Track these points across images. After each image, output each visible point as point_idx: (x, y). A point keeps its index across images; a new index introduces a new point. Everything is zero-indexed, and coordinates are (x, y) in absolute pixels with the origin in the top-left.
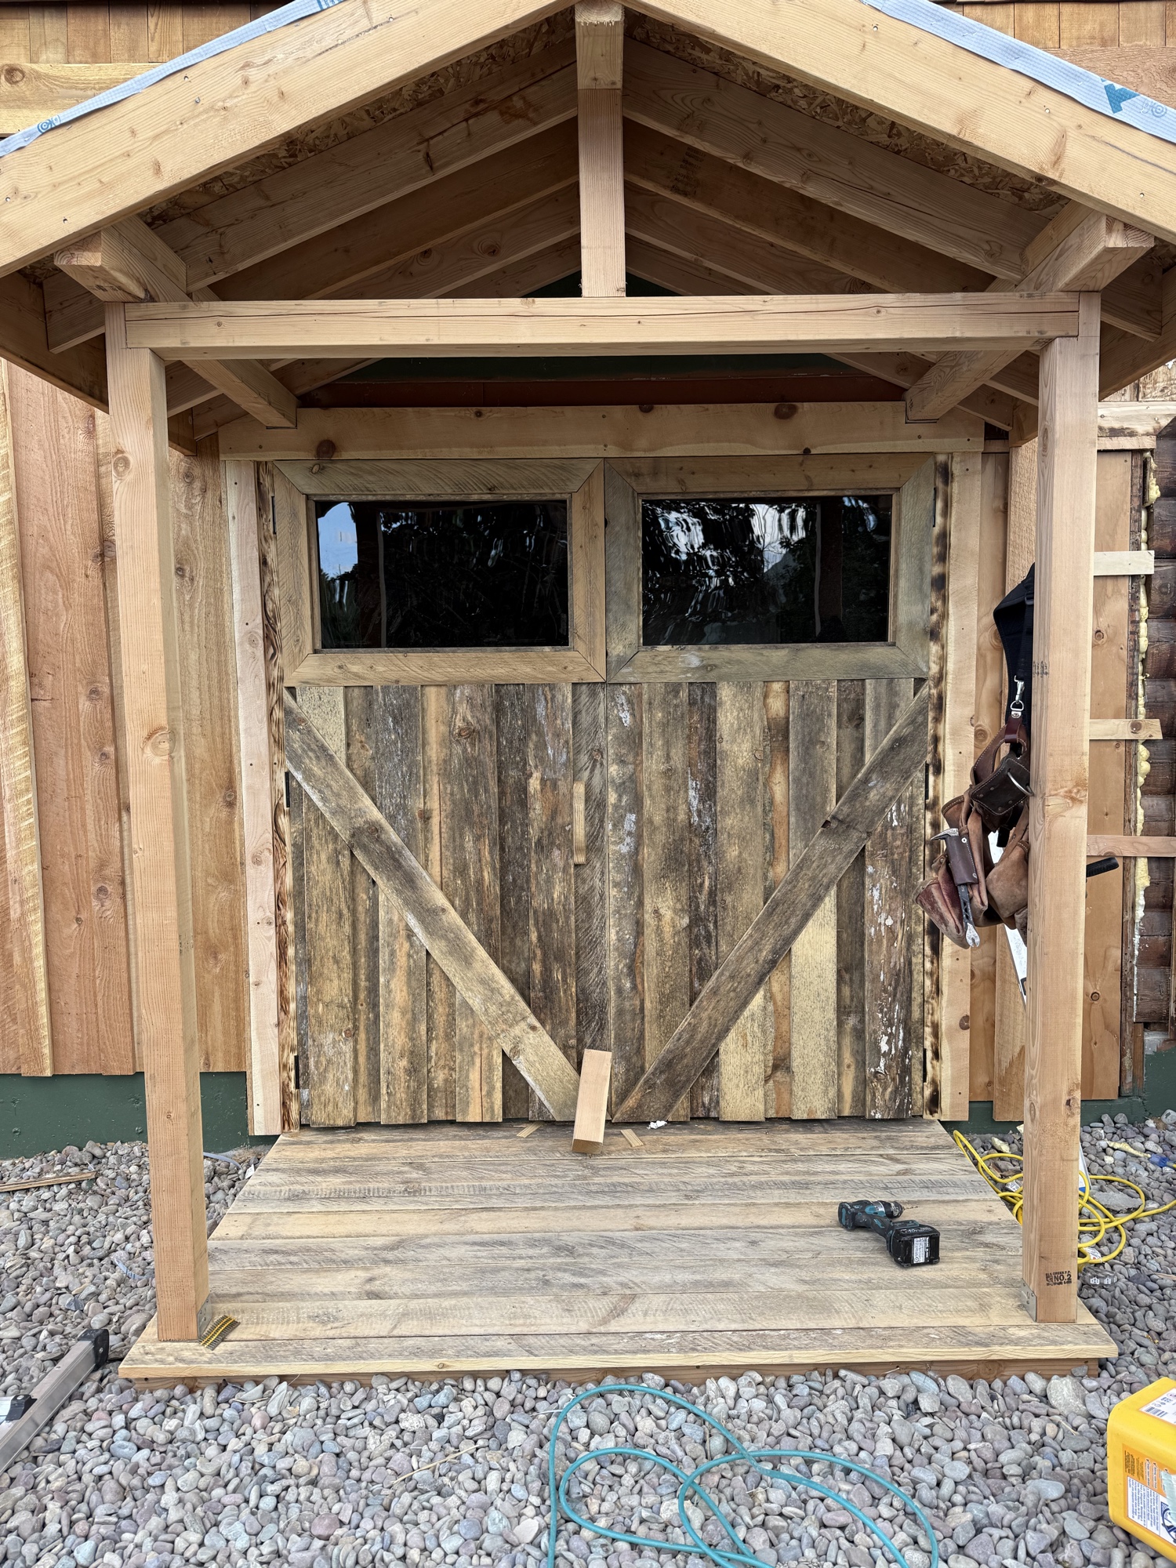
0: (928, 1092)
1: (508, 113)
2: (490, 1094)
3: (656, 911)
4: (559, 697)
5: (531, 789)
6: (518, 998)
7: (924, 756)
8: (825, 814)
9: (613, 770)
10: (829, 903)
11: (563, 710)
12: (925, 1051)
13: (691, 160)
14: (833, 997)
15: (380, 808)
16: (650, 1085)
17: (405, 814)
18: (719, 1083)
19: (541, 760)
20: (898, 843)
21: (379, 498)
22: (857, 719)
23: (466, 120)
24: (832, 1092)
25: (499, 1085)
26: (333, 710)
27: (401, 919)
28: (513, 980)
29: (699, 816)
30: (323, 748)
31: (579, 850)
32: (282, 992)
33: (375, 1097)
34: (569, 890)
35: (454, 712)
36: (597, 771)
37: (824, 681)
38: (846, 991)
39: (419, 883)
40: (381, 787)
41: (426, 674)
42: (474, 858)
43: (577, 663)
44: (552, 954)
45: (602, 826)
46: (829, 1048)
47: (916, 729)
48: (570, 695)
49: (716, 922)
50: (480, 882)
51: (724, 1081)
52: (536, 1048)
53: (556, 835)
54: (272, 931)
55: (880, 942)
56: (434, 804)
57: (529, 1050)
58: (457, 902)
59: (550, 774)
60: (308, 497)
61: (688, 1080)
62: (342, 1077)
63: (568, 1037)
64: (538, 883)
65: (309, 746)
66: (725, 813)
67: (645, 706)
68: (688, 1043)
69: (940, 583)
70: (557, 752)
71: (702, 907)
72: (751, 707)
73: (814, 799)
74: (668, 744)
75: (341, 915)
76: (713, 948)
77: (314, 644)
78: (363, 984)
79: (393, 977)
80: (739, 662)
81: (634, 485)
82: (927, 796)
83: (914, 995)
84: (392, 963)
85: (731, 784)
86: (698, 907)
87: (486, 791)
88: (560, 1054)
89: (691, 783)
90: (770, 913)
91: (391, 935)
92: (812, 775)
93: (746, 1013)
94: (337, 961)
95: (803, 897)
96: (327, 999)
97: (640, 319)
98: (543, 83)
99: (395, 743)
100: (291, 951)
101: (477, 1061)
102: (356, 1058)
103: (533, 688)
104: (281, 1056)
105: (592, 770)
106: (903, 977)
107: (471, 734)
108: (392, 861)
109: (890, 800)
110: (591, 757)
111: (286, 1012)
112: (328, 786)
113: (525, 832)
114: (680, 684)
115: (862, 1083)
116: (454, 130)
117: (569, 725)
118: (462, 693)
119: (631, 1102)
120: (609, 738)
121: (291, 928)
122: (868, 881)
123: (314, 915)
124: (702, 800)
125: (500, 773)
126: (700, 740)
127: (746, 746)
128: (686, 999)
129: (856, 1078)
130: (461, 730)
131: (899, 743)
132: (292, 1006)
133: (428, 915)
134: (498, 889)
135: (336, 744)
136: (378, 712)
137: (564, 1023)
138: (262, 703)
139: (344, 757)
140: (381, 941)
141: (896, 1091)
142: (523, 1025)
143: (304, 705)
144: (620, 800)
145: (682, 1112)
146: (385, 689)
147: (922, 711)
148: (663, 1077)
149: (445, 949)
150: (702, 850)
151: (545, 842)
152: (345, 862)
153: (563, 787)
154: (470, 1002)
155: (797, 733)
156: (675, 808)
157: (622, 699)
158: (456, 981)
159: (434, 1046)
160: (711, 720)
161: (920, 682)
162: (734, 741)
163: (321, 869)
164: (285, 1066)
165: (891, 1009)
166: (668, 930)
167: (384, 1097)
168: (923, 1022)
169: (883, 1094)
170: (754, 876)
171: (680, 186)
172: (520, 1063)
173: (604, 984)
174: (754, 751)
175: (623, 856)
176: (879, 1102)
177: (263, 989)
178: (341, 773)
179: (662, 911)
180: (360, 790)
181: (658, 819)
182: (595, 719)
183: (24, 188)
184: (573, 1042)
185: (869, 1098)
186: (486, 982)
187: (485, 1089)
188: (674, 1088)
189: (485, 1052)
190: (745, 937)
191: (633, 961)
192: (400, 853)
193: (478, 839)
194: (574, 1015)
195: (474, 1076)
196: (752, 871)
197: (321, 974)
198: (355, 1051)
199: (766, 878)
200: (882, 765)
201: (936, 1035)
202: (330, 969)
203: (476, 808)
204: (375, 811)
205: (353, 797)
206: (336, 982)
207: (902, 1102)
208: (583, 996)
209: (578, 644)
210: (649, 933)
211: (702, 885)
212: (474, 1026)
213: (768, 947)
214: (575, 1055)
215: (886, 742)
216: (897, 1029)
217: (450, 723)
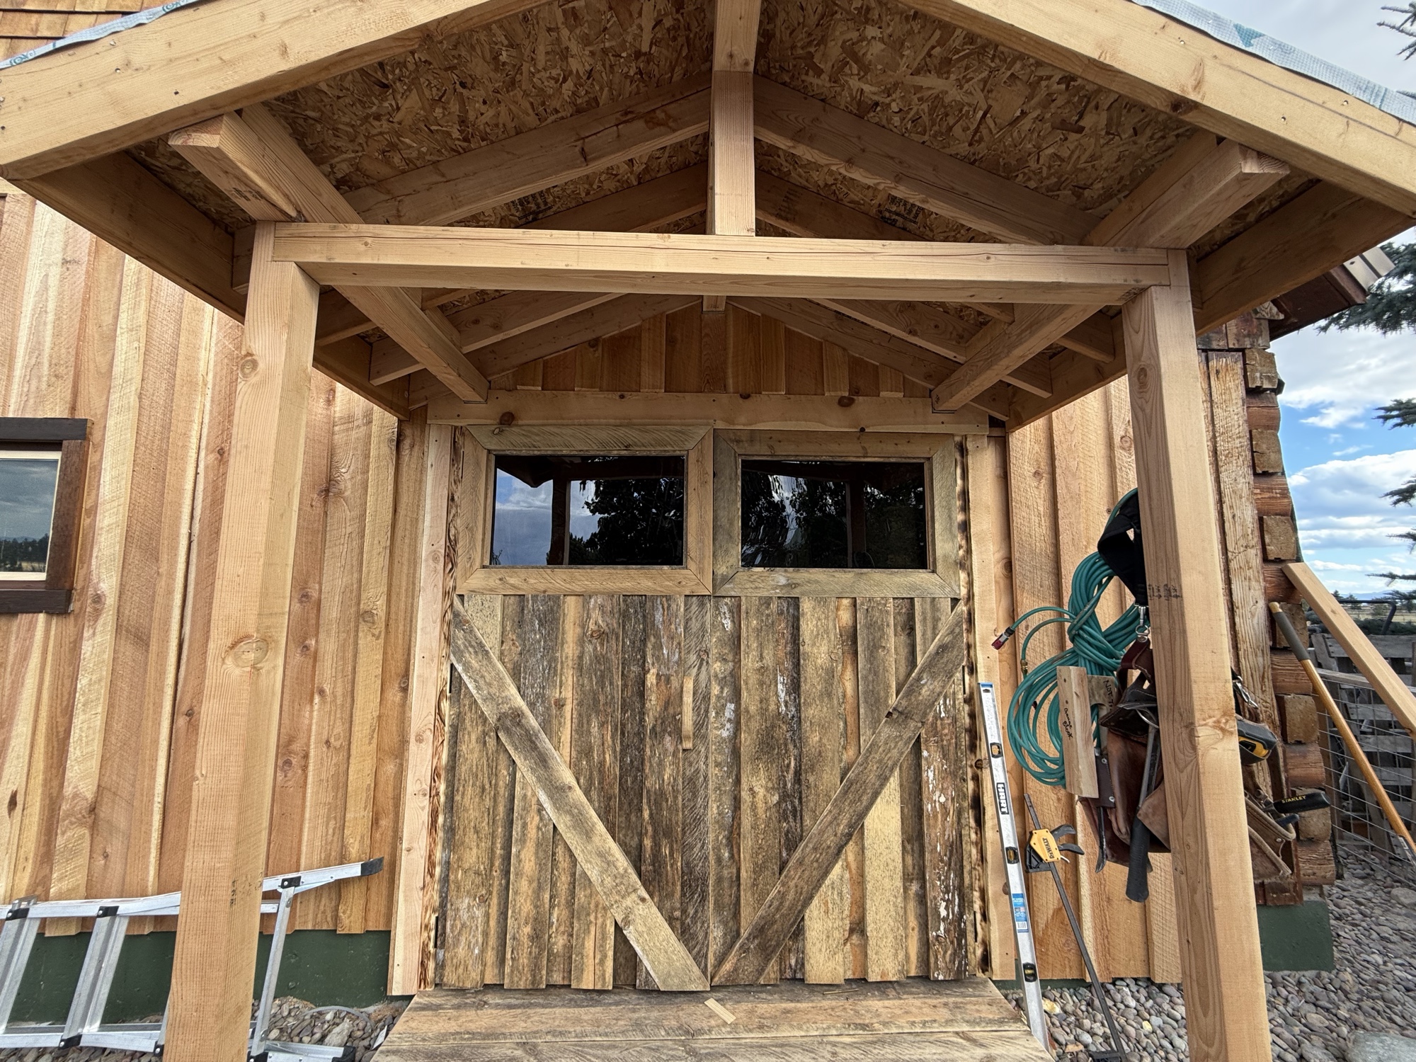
0: (979, 952)
1: (651, 120)
2: (602, 962)
3: (751, 789)
4: (674, 606)
5: (648, 683)
6: (631, 871)
7: (962, 660)
8: (887, 706)
9: (717, 666)
10: (894, 783)
11: (676, 617)
12: (975, 913)
13: (792, 197)
14: (900, 866)
15: (523, 696)
16: (745, 950)
17: (543, 702)
18: (804, 948)
19: (658, 658)
20: (946, 731)
21: (543, 453)
22: (911, 630)
23: (617, 125)
24: (901, 956)
25: (610, 954)
26: (492, 615)
27: (534, 794)
28: (627, 853)
29: (786, 706)
30: (481, 645)
31: (688, 738)
32: (430, 856)
33: (501, 961)
34: (678, 772)
35: (589, 617)
36: (704, 669)
37: (882, 598)
38: (909, 860)
39: (551, 763)
40: (525, 678)
41: (568, 586)
42: (599, 742)
43: (689, 579)
44: (663, 831)
45: (707, 716)
46: (897, 913)
47: (955, 638)
48: (682, 605)
49: (800, 799)
50: (602, 763)
51: (809, 946)
52: (644, 919)
53: (670, 723)
54: (426, 802)
55: (935, 817)
56: (568, 694)
57: (638, 921)
58: (582, 781)
59: (664, 671)
60: (489, 451)
61: (778, 945)
62: (473, 941)
63: (673, 909)
64: (651, 765)
65: (470, 642)
66: (808, 705)
67: (743, 615)
68: (778, 909)
69: (965, 527)
70: (671, 653)
71: (789, 785)
72: (827, 618)
73: (878, 694)
74: (761, 646)
75: (483, 789)
76: (798, 821)
77: (482, 560)
78: (499, 852)
79: (523, 848)
80: (817, 582)
81: (735, 448)
82: (964, 693)
83: (965, 863)
84: (524, 835)
85: (812, 681)
86: (785, 785)
87: (611, 684)
88: (666, 925)
89: (780, 679)
90: (845, 792)
91: (524, 809)
92: (876, 674)
93: (827, 882)
94: (477, 832)
95: (872, 777)
96: (466, 866)
97: (769, 256)
98: (682, 101)
99: (539, 642)
100: (441, 820)
101: (593, 929)
102: (488, 922)
103: (654, 598)
104: (423, 917)
105: (700, 668)
106: (955, 848)
107: (601, 635)
108: (530, 744)
109: (939, 695)
110: (699, 656)
111: (432, 876)
112: (483, 677)
113: (642, 720)
114: (771, 598)
115: (926, 945)
116: (606, 131)
117: (681, 630)
118: (596, 602)
119: (727, 966)
120: (712, 641)
121: (442, 799)
122: (924, 763)
123: (461, 788)
124: (789, 693)
125: (623, 668)
126: (787, 643)
127: (824, 649)
128: (776, 869)
129: (920, 939)
130: (593, 632)
131: (943, 648)
132: (438, 870)
133: (557, 791)
134: (617, 770)
135: (491, 642)
136: (528, 617)
137: (670, 895)
138: (438, 608)
139: (497, 652)
140: (516, 815)
141: (954, 954)
142: (634, 896)
143: (469, 611)
144: (722, 692)
145: (772, 976)
146: (535, 597)
147: (959, 624)
148: (756, 942)
149: (569, 823)
150: (788, 735)
151: (658, 729)
152: (491, 742)
153: (675, 683)
154: (589, 873)
155: (863, 639)
156: (767, 700)
157: (725, 609)
158: (577, 853)
159: (556, 912)
160: (796, 628)
161: (955, 601)
162: (814, 644)
163: (470, 747)
164: (426, 926)
165: (947, 878)
166: (761, 806)
167: (509, 962)
168: (972, 888)
169: (944, 957)
170: (832, 759)
171: (783, 214)
172: (630, 933)
173: (706, 858)
174: (830, 653)
175: (724, 740)
176: (941, 964)
177: (414, 855)
178: (494, 666)
179: (756, 789)
180: (508, 680)
181: (753, 709)
182: (703, 625)
183: (137, 60)
184: (677, 914)
185: (932, 960)
186: (603, 855)
187: (598, 957)
188: (766, 952)
189: (600, 921)
190: (825, 813)
191: (731, 833)
192: (536, 735)
193: (602, 725)
194: (679, 888)
195: (589, 944)
196: (830, 755)
197: (463, 843)
198: (487, 915)
199: (841, 761)
200: (930, 665)
201: (983, 898)
202: (471, 838)
203: (602, 698)
204: (519, 698)
205: (502, 686)
206: (475, 850)
207: (960, 963)
208: (688, 869)
209: (692, 565)
210: (745, 807)
211: (789, 765)
212: (591, 895)
213: (845, 822)
214: (678, 926)
215: (932, 648)
216: (953, 896)
217: (583, 626)
